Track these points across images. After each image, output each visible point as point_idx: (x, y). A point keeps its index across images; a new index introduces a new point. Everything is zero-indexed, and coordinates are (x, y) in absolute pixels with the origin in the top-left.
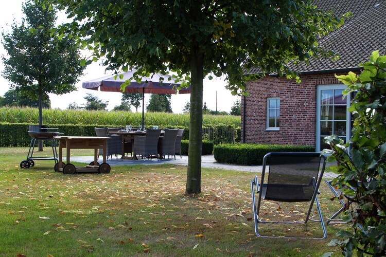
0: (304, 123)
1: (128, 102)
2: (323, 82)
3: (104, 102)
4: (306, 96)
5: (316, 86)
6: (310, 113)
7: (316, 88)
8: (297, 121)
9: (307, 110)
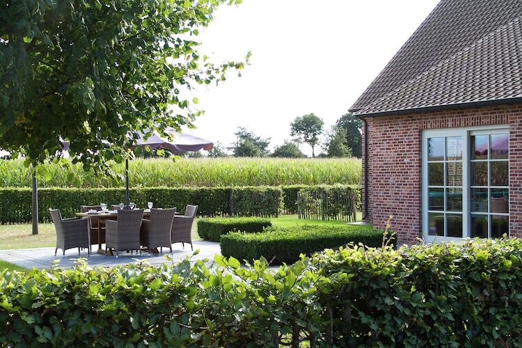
0: (405, 190)
1: (300, 138)
2: (429, 126)
3: (263, 139)
4: (407, 148)
5: (420, 132)
6: (413, 174)
7: (420, 135)
8: (396, 187)
9: (408, 169)
